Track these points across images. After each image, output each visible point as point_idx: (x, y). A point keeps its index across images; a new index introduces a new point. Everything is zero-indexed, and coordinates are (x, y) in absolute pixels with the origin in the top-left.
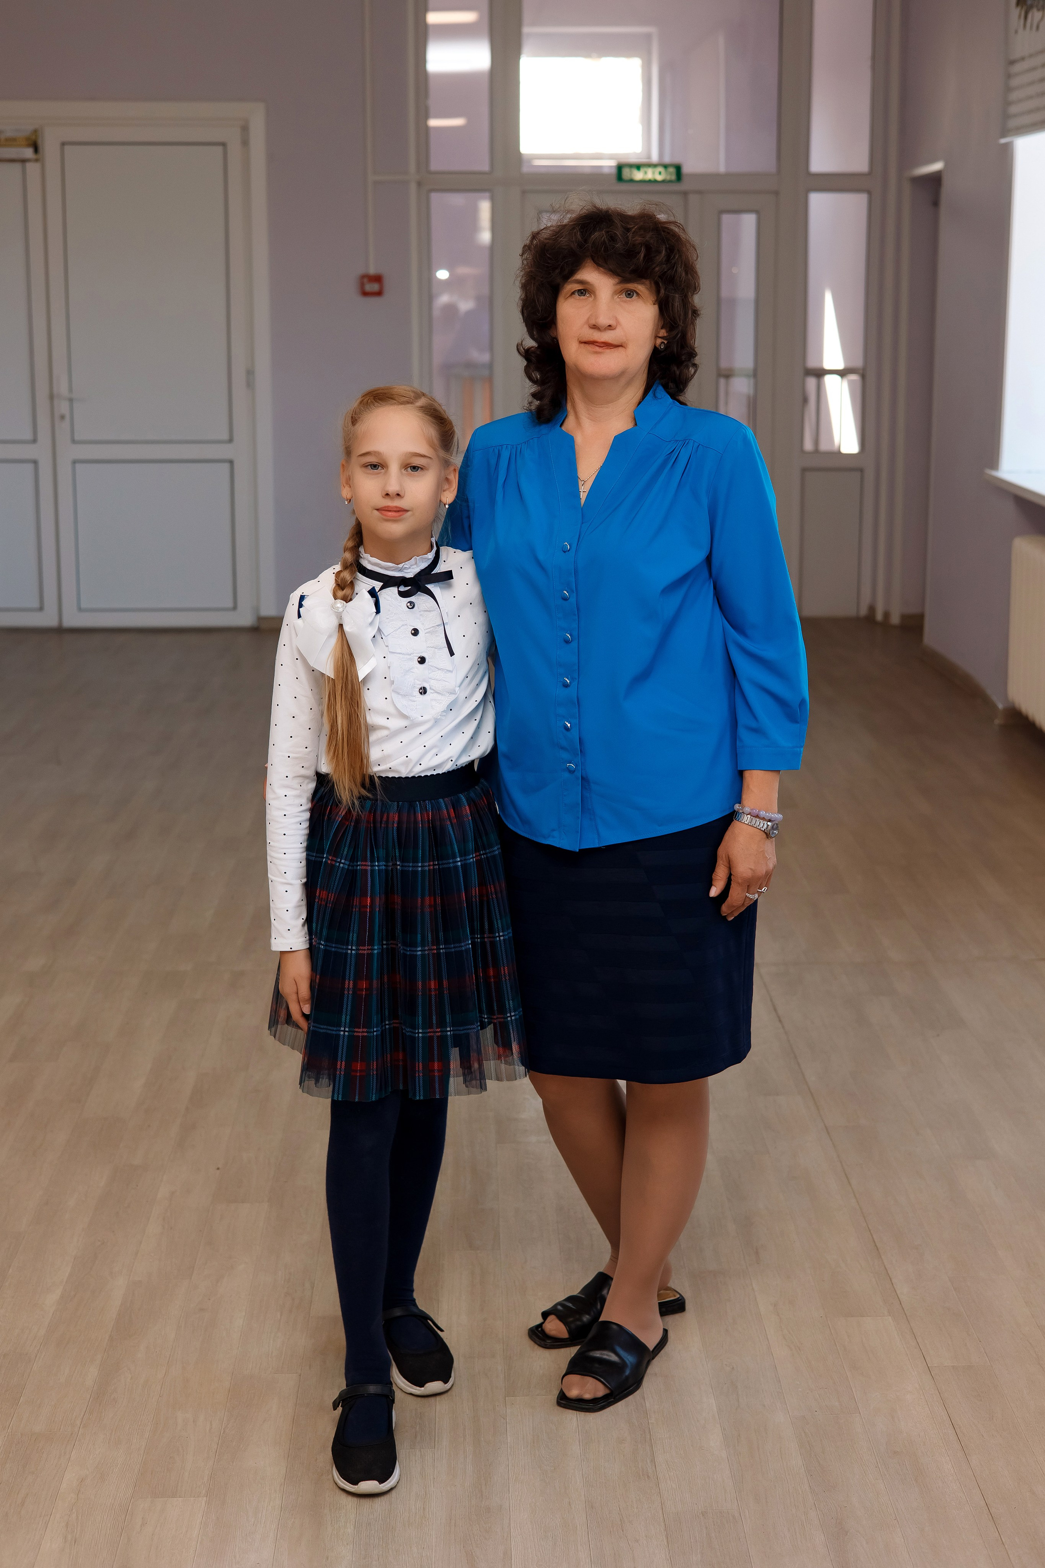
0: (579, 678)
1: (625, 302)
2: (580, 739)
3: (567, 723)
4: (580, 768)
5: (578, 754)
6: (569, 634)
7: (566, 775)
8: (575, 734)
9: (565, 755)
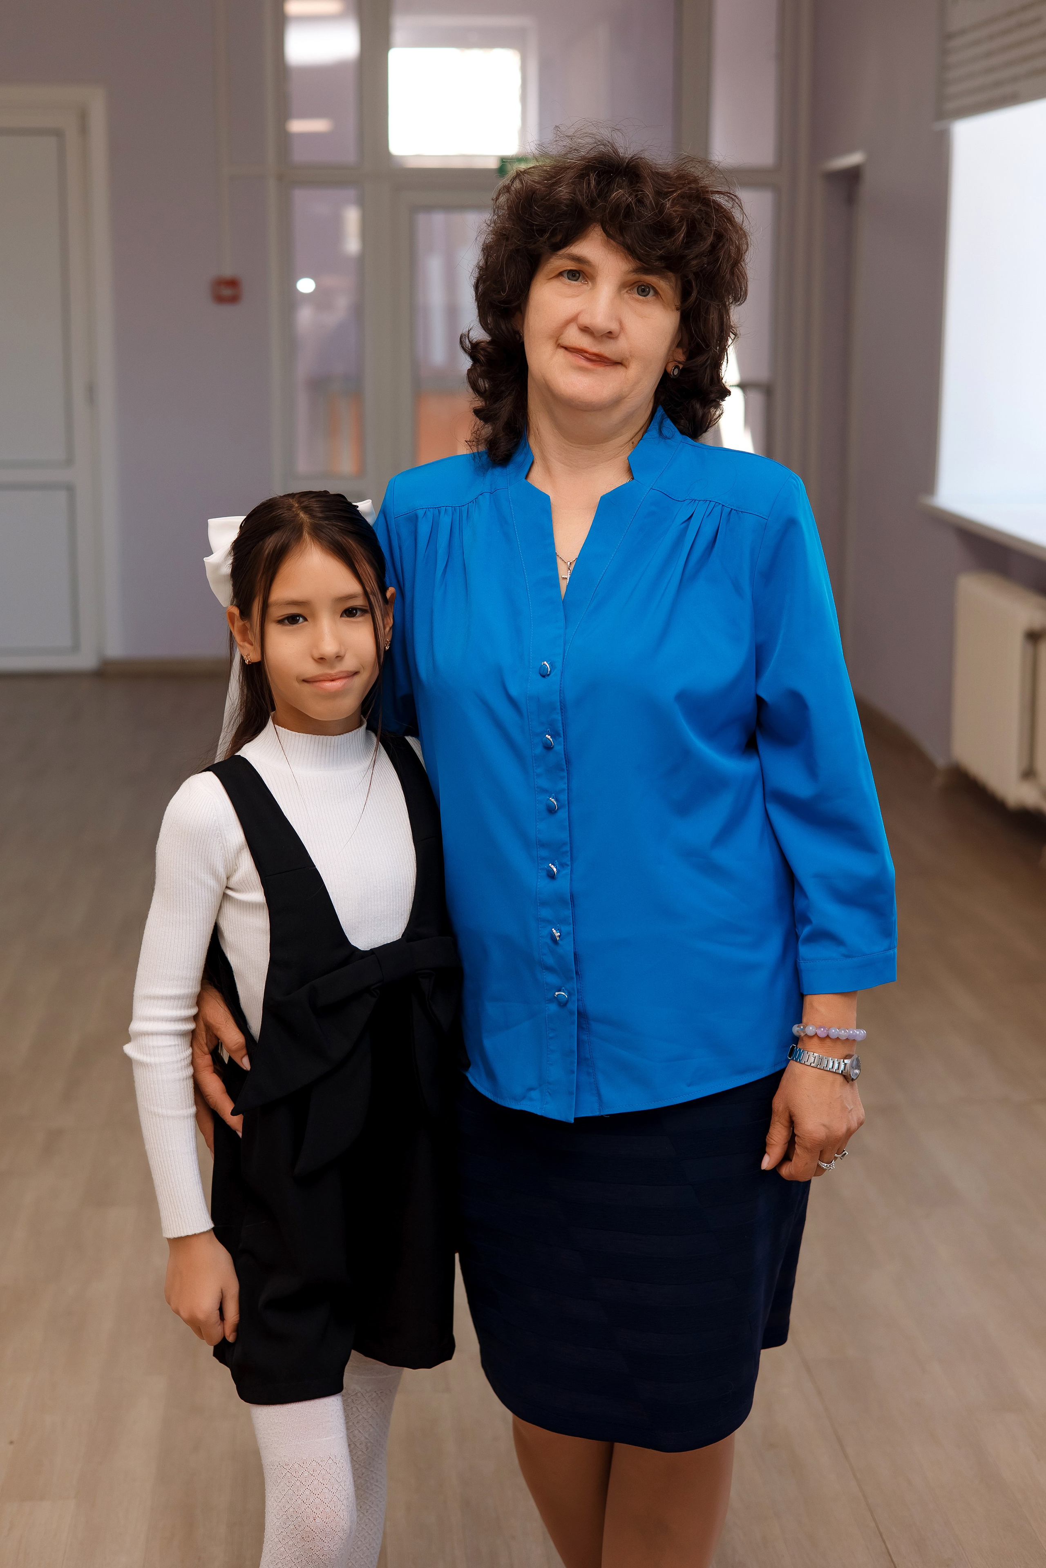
0: (572, 864)
1: (638, 300)
2: (575, 954)
3: (554, 931)
4: (575, 998)
5: (573, 978)
6: (553, 798)
7: (553, 1008)
8: (567, 948)
9: (551, 979)
